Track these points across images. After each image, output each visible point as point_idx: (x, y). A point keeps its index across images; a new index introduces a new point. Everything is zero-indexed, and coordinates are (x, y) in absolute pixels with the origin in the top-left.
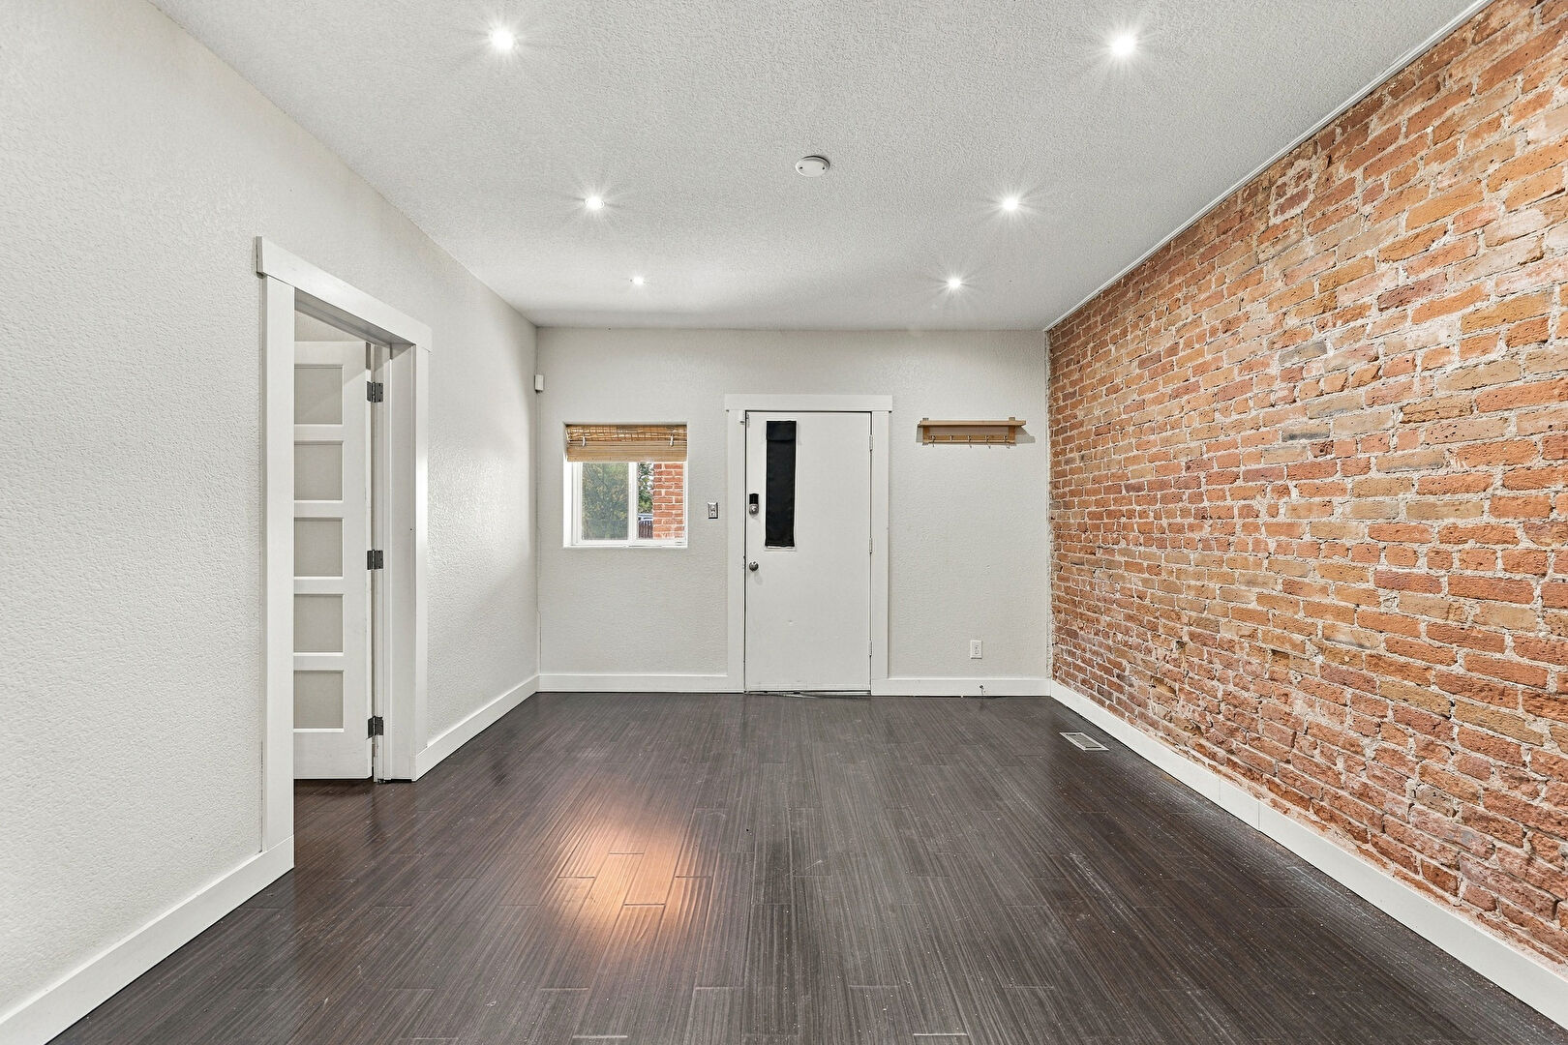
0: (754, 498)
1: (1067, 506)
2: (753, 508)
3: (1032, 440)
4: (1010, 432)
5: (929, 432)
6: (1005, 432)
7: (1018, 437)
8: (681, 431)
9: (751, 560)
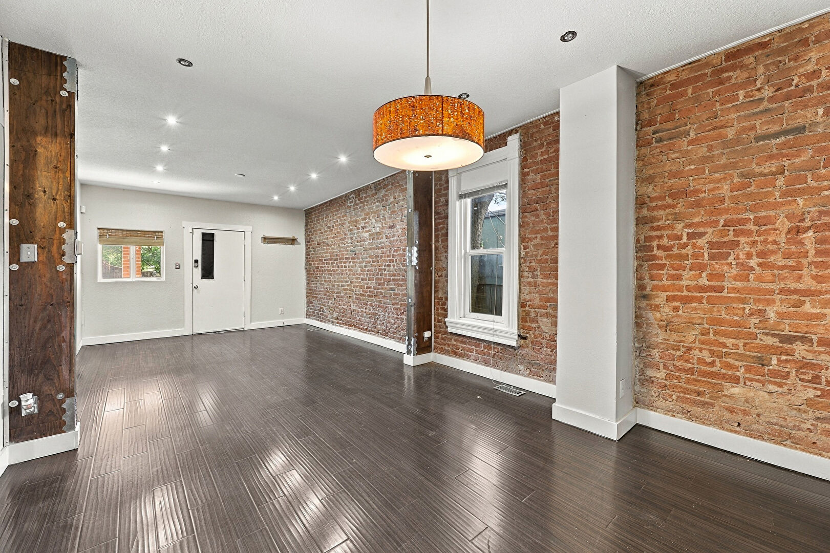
0: (196, 261)
1: (310, 265)
2: (196, 264)
3: (300, 244)
4: (293, 241)
5: (266, 240)
6: (291, 241)
7: (295, 242)
8: (160, 234)
9: (195, 285)
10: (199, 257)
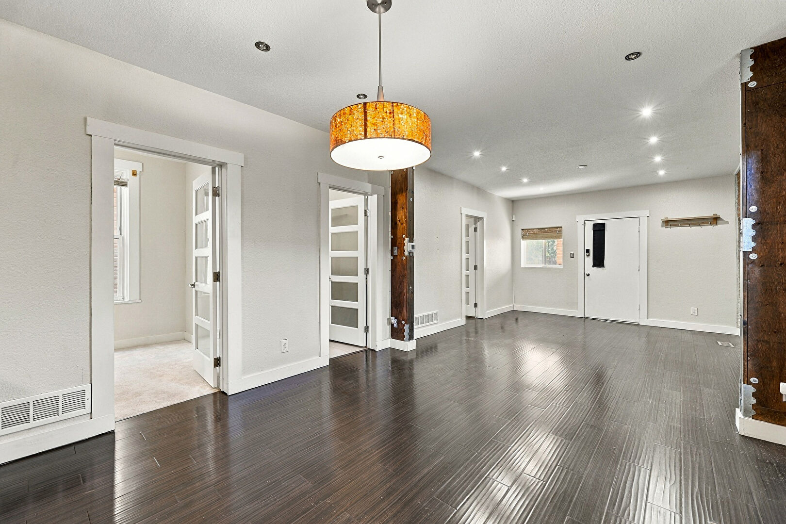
0: (588, 251)
2: (588, 254)
4: (714, 220)
5: (667, 223)
6: (711, 221)
7: (719, 222)
8: (560, 229)
9: (587, 272)
10: (590, 246)
